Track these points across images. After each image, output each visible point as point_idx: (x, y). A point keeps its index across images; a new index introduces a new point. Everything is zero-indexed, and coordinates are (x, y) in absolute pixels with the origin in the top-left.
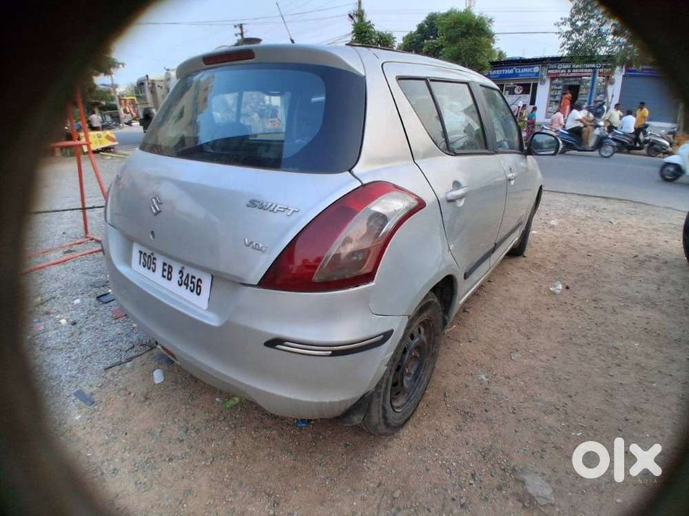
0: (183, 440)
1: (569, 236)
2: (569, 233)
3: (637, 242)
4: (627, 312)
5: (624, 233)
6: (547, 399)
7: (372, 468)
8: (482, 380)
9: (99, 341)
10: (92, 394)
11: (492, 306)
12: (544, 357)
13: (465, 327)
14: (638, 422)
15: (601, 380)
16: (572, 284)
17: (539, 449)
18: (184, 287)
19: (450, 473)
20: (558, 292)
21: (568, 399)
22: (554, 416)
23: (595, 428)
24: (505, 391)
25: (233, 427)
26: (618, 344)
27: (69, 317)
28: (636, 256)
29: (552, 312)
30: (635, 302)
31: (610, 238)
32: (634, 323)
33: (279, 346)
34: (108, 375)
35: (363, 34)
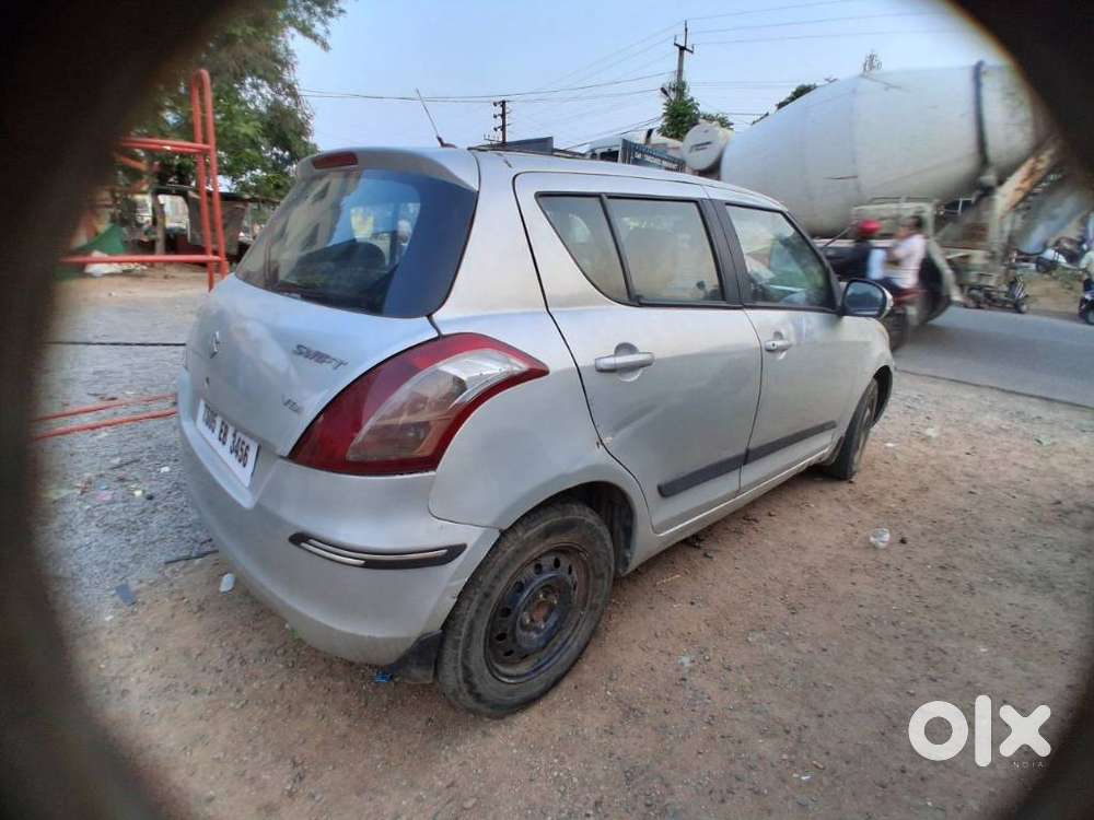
0: (221, 671)
1: (950, 456)
2: (952, 453)
3: (1072, 479)
4: (995, 594)
5: (1054, 462)
6: (777, 712)
7: (451, 761)
8: (682, 664)
9: (174, 525)
10: (138, 592)
11: (757, 553)
12: (803, 647)
13: (695, 579)
14: (922, 779)
15: (889, 699)
16: (915, 536)
17: (724, 787)
18: (234, 454)
19: (563, 793)
20: (881, 545)
21: (814, 719)
22: (775, 741)
23: (839, 773)
24: (712, 687)
25: (290, 665)
26: (950, 645)
27: (146, 488)
28: (1059, 502)
29: (856, 577)
30: (1017, 578)
31: (1024, 467)
32: (997, 614)
33: (303, 544)
34: (167, 572)
35: (680, 118)
